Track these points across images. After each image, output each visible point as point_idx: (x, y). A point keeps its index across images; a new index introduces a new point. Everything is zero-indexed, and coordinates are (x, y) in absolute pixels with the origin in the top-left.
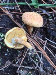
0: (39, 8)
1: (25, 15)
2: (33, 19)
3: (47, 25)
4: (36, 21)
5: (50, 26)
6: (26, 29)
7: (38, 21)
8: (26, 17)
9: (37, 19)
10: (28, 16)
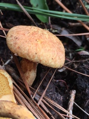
0: (52, 23)
1: (18, 32)
2: (39, 43)
3: (76, 66)
4: (47, 48)
5: (84, 68)
6: (14, 74)
7: (54, 49)
8: (20, 36)
9: (51, 44)
10: (26, 35)
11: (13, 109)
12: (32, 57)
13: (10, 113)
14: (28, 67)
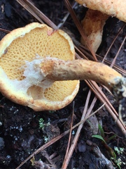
11: (93, 67)
12: (106, 8)
13: (90, 72)
14: (94, 27)
